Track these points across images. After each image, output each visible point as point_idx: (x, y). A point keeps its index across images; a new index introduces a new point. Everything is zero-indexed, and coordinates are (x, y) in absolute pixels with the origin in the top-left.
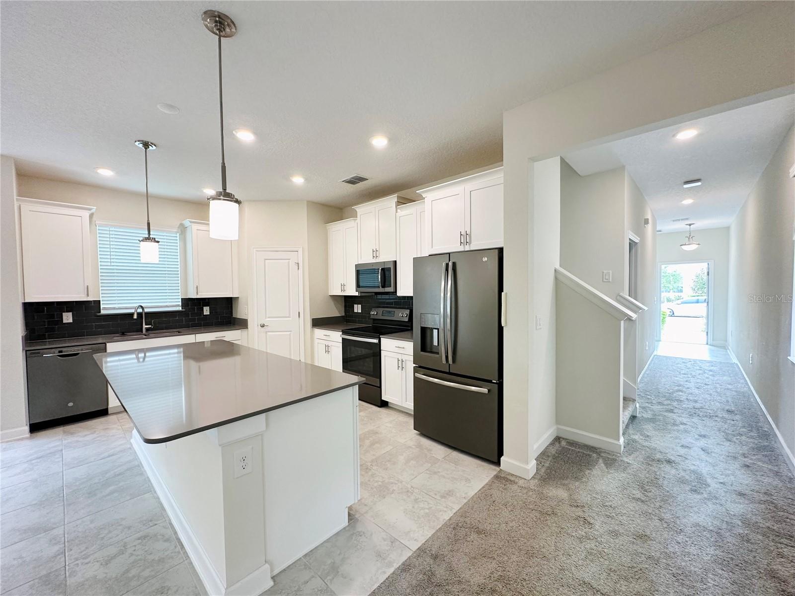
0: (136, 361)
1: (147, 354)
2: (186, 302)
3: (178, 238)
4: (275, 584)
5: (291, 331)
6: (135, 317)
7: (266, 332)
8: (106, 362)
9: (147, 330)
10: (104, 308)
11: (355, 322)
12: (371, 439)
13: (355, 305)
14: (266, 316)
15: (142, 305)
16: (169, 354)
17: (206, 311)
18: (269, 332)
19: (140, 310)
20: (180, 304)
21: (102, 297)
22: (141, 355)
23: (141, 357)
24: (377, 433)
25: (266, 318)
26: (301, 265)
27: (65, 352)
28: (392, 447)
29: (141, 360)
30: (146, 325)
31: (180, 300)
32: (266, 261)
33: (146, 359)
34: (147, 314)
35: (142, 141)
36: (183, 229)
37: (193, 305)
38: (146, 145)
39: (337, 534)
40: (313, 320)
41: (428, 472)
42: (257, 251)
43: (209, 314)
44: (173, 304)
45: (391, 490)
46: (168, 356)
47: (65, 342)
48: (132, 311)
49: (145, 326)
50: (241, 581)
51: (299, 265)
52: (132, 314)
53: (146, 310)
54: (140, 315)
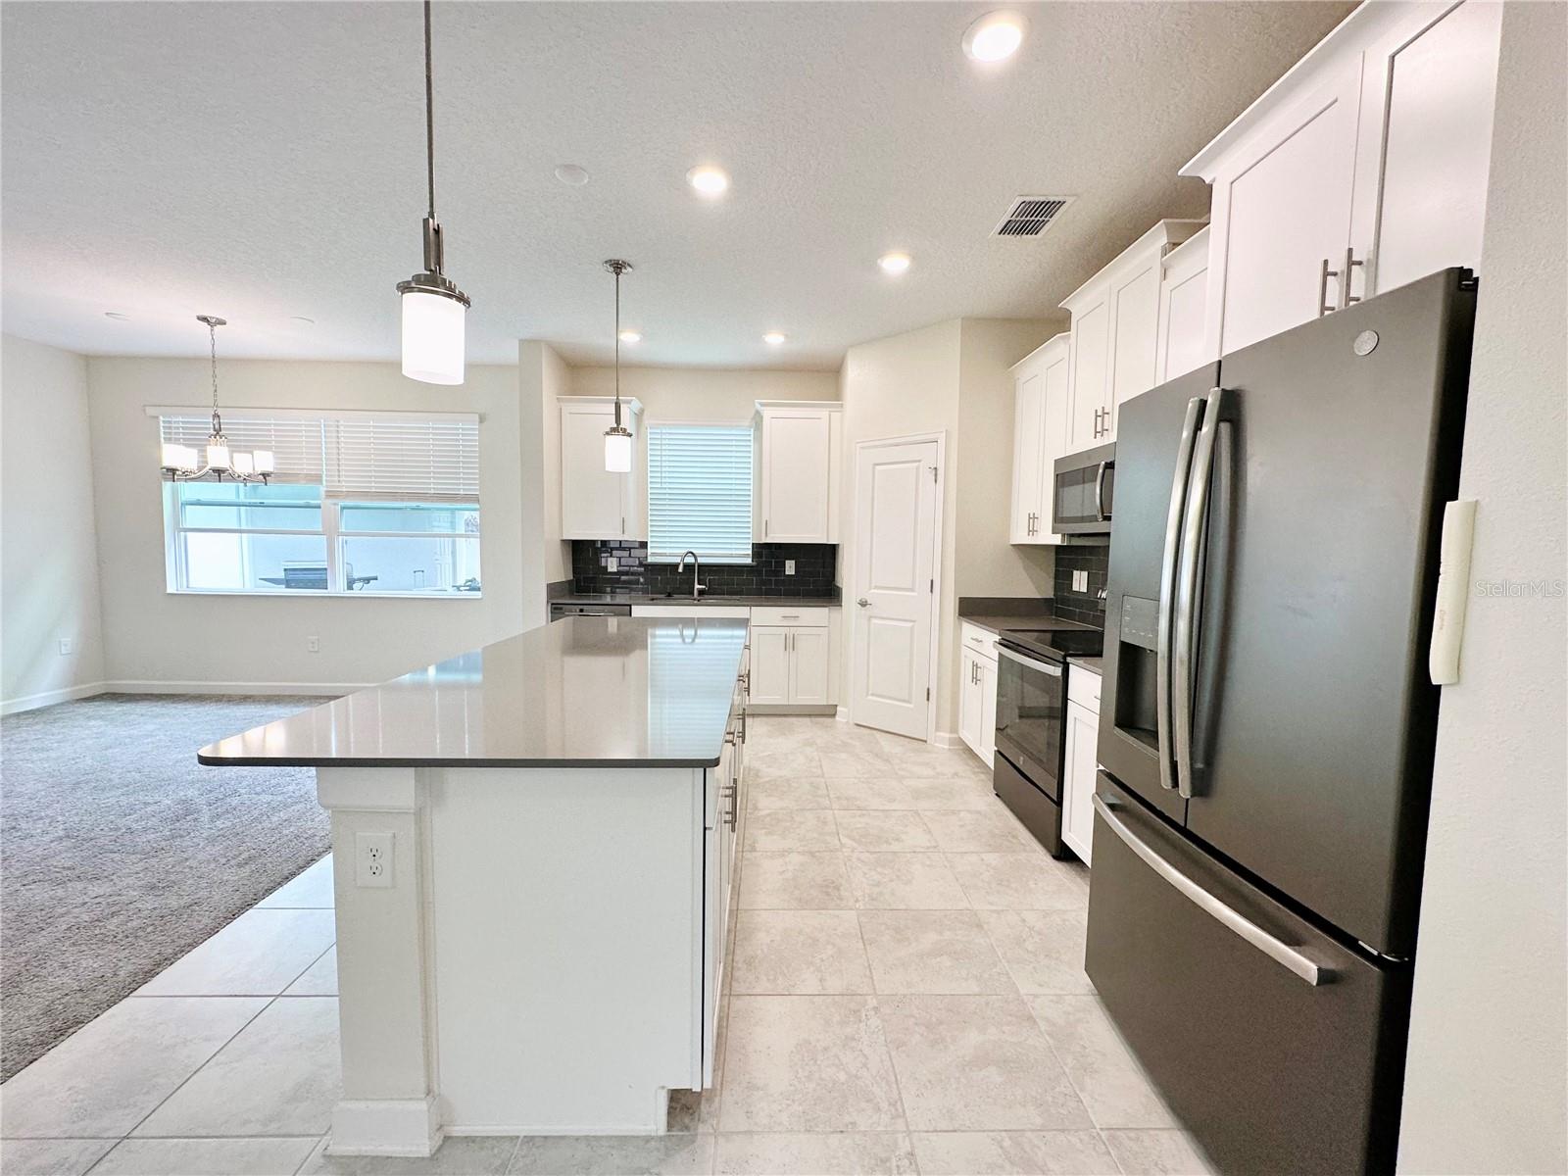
0: (680, 640)
1: (699, 632)
2: (760, 549)
3: (752, 438)
4: (434, 1158)
5: (914, 621)
6: (680, 570)
7: (870, 617)
8: (654, 636)
9: (701, 592)
10: (653, 554)
11: (1069, 615)
12: (947, 935)
13: (1075, 572)
14: (870, 583)
15: (694, 552)
16: (732, 637)
17: (790, 568)
18: (876, 617)
19: (690, 560)
20: (750, 552)
21: (651, 536)
22: (689, 632)
23: (688, 637)
24: (979, 926)
25: (870, 589)
26: (941, 472)
27: (587, 611)
28: (977, 990)
29: (688, 640)
30: (699, 584)
31: (751, 546)
32: (877, 467)
33: (697, 641)
34: (700, 566)
35: (611, 261)
36: (758, 421)
37: (769, 554)
38: (618, 267)
39: (623, 1140)
40: (962, 601)
41: (1007, 1143)
42: (862, 448)
43: (793, 573)
44: (740, 553)
45: (847, 1119)
46: (729, 641)
47: (588, 597)
48: (677, 560)
49: (697, 586)
50: (369, 1103)
51: (938, 472)
52: (676, 566)
53: (701, 560)
54: (688, 567)
